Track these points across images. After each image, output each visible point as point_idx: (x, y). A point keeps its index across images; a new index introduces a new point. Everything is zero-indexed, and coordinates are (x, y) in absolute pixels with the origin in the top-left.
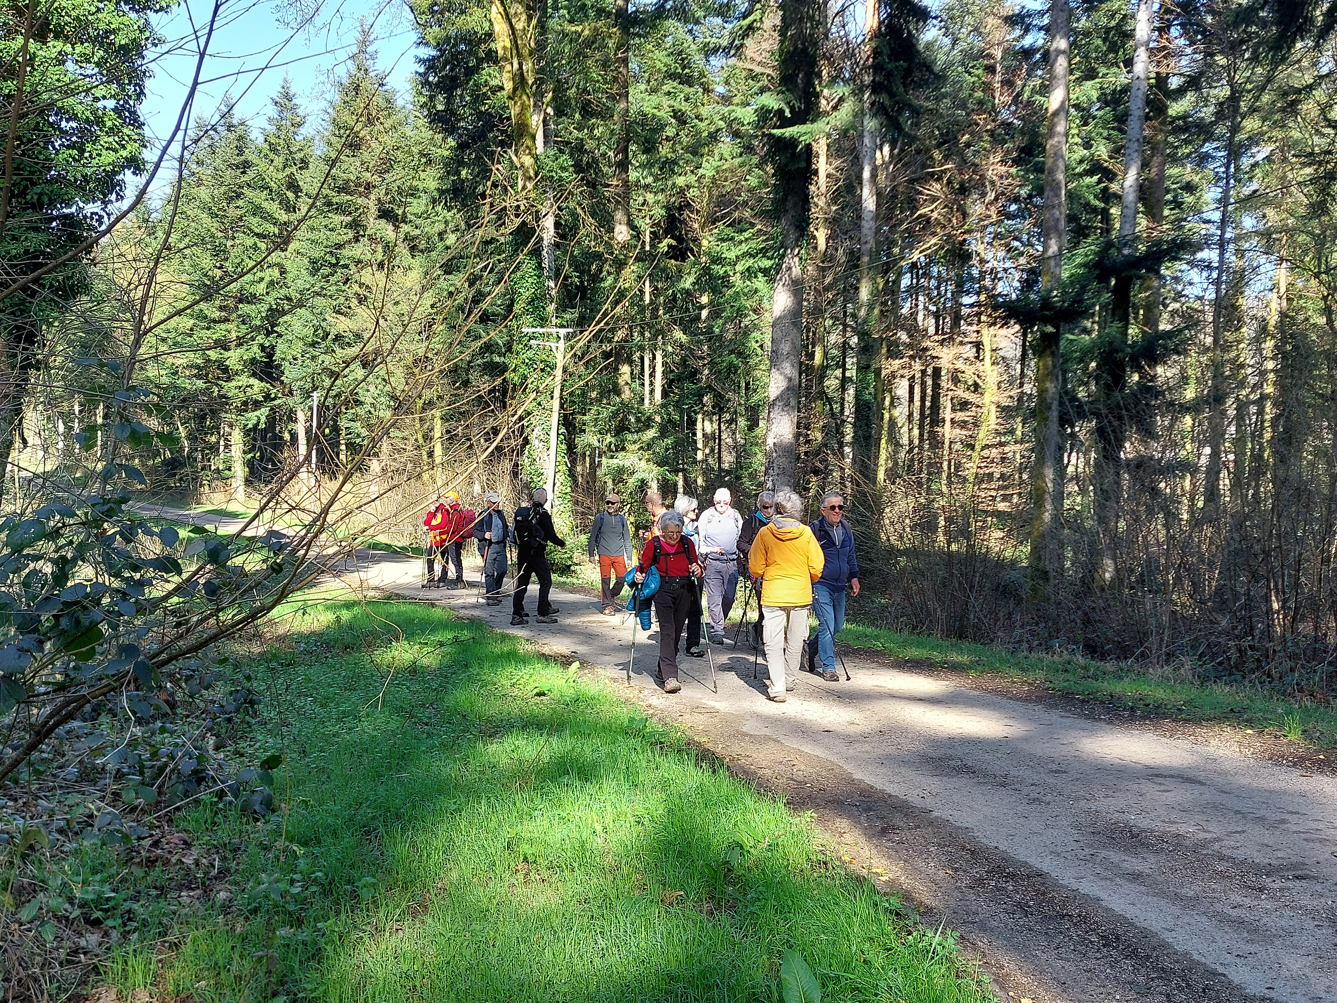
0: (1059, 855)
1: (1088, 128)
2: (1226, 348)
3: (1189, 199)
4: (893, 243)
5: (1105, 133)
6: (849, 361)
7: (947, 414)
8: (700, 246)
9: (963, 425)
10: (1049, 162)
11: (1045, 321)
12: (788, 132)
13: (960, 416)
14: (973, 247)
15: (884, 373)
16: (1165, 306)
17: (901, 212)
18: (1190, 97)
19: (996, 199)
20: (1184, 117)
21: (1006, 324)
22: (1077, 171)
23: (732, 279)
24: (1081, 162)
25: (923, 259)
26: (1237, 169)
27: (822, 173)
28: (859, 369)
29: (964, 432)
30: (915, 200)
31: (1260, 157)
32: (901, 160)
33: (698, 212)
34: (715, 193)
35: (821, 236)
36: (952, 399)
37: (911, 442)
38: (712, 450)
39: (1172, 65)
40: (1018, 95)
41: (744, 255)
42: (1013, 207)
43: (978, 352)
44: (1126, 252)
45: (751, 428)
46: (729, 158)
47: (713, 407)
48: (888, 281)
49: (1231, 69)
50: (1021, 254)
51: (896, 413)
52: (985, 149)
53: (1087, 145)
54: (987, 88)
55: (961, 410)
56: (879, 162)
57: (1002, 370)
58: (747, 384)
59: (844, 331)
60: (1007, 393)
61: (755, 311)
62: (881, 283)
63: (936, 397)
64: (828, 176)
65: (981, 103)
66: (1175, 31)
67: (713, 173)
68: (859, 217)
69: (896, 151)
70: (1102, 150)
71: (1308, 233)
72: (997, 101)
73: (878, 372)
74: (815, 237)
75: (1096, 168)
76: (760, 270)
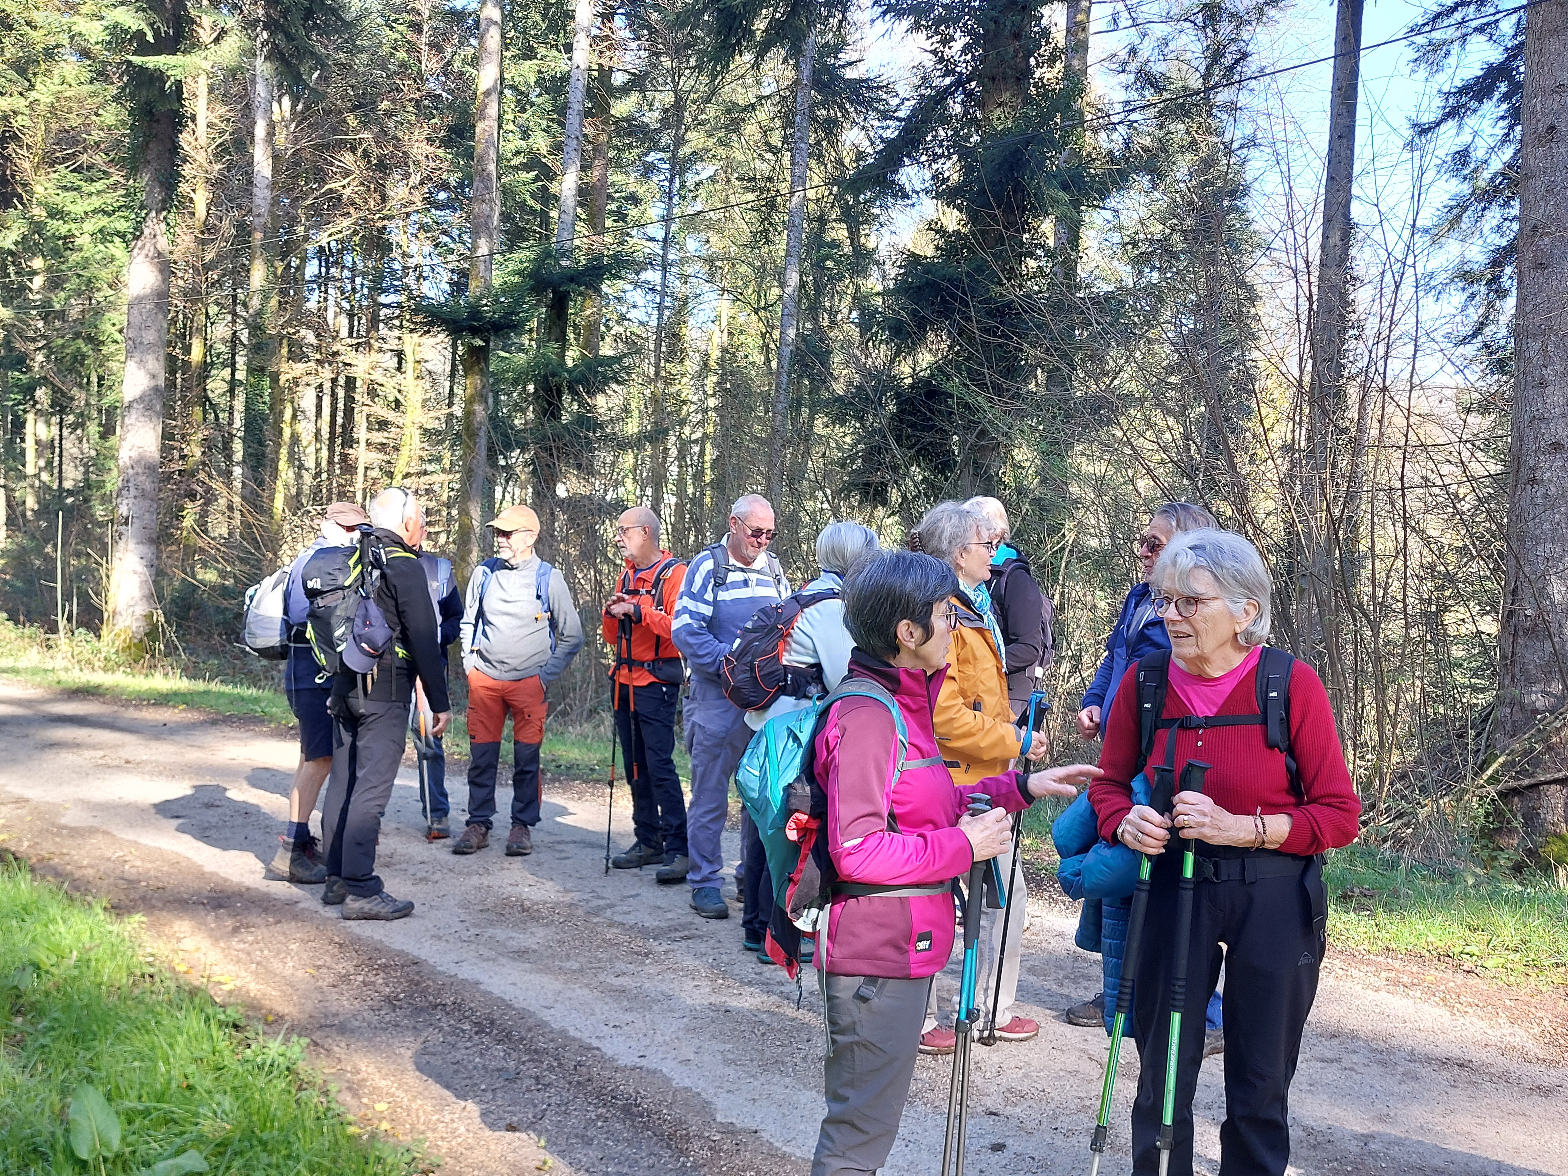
0: (440, 938)
1: (525, 116)
2: (669, 381)
3: (633, 212)
4: (294, 220)
5: (544, 124)
6: (241, 361)
7: (361, 433)
8: (31, 193)
9: (382, 447)
10: (479, 149)
11: (475, 332)
12: (152, 62)
13: (378, 437)
14: (394, 238)
15: (283, 378)
16: (609, 328)
17: (306, 184)
18: (635, 97)
19: (422, 183)
20: (628, 120)
21: (429, 331)
22: (513, 163)
23: (78, 242)
24: (518, 153)
25: (333, 244)
26: (683, 185)
27: (202, 122)
28: (251, 371)
29: (381, 456)
30: (322, 170)
31: (704, 175)
32: (305, 119)
33: (29, 147)
34: (54, 127)
35: (201, 199)
36: (368, 416)
37: (318, 464)
38: (50, 463)
39: (615, 59)
40: (449, 63)
41: (95, 212)
42: (442, 196)
43: (400, 362)
44: (564, 263)
45: (104, 436)
46: (73, 83)
47: (52, 407)
48: (289, 266)
49: (675, 74)
50: (451, 251)
51: (300, 427)
52: (409, 122)
53: (525, 134)
54: (413, 48)
55: (378, 430)
56: (276, 117)
57: (428, 385)
58: (101, 378)
59: (234, 322)
60: (432, 414)
61: (110, 286)
62: (280, 266)
63: (349, 413)
64: (210, 125)
65: (403, 65)
66: (619, 21)
67: (52, 99)
68: (250, 182)
69: (300, 107)
70: (541, 143)
71: (750, 264)
72: (423, 67)
73: (275, 378)
74: (191, 200)
75: (533, 162)
76: (118, 234)
